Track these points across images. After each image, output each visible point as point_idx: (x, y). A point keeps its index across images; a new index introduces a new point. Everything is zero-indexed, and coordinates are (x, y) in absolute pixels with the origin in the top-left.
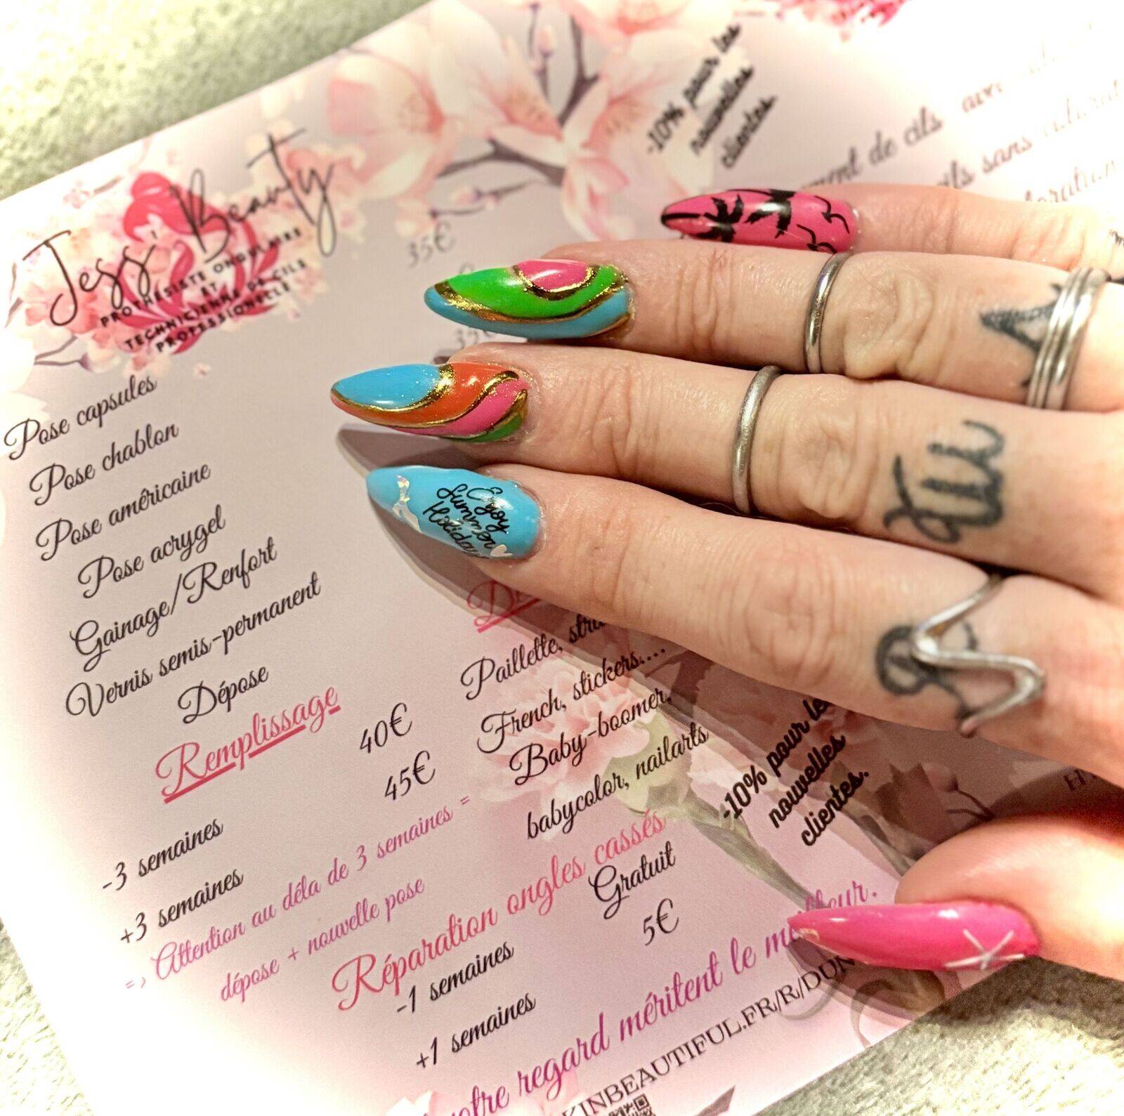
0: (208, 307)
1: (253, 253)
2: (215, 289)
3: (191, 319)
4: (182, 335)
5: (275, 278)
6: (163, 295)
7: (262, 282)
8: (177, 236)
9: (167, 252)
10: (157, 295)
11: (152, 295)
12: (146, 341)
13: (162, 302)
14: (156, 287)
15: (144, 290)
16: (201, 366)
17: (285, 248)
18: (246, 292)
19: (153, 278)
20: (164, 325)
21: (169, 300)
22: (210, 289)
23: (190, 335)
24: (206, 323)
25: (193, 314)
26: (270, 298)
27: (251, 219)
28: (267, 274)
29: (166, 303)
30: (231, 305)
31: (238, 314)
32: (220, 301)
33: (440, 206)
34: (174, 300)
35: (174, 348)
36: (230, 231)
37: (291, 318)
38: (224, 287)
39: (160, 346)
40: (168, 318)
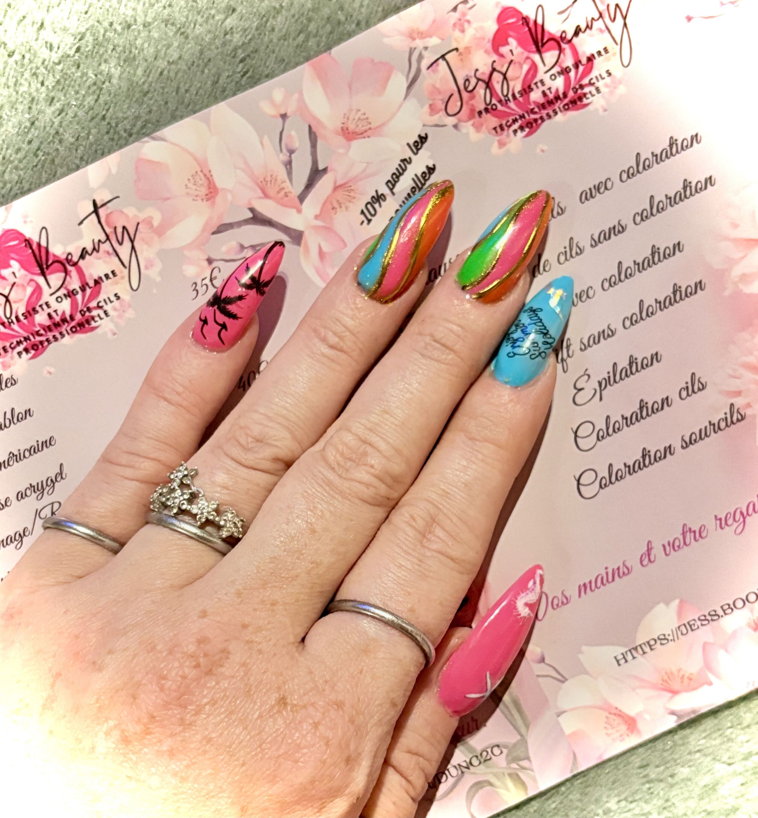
0: (53, 327)
1: (83, 289)
2: (57, 315)
3: (41, 335)
4: (35, 347)
5: (99, 307)
6: (22, 318)
7: (89, 309)
8: (30, 276)
9: (24, 287)
10: (17, 318)
11: (13, 318)
12: (10, 350)
13: (20, 323)
14: (17, 313)
15: (8, 315)
16: (48, 368)
17: (106, 284)
18: (78, 317)
19: (14, 306)
20: (22, 339)
21: (25, 321)
22: (54, 315)
23: (40, 347)
24: (51, 338)
25: (42, 332)
26: (95, 322)
27: (81, 263)
28: (93, 304)
29: (24, 324)
30: (68, 326)
31: (73, 332)
32: (61, 323)
33: (213, 256)
34: (28, 322)
35: (30, 355)
36: (66, 272)
37: (110, 335)
38: (64, 313)
39: (20, 354)
40: (26, 335)
